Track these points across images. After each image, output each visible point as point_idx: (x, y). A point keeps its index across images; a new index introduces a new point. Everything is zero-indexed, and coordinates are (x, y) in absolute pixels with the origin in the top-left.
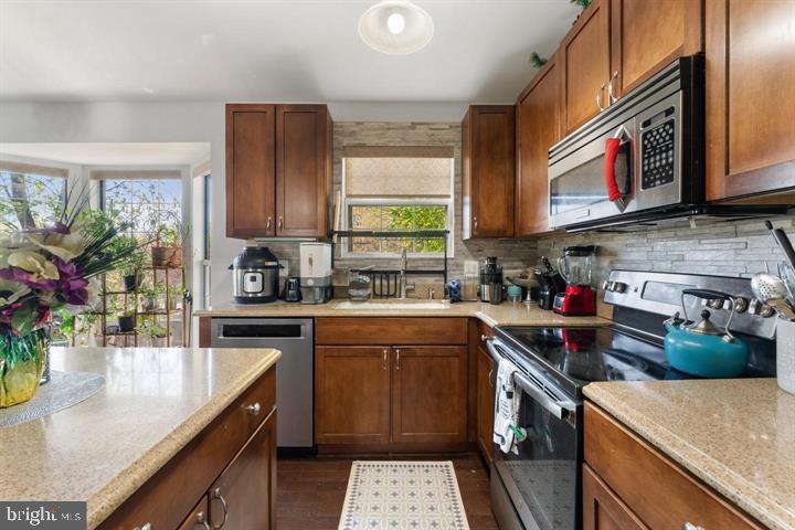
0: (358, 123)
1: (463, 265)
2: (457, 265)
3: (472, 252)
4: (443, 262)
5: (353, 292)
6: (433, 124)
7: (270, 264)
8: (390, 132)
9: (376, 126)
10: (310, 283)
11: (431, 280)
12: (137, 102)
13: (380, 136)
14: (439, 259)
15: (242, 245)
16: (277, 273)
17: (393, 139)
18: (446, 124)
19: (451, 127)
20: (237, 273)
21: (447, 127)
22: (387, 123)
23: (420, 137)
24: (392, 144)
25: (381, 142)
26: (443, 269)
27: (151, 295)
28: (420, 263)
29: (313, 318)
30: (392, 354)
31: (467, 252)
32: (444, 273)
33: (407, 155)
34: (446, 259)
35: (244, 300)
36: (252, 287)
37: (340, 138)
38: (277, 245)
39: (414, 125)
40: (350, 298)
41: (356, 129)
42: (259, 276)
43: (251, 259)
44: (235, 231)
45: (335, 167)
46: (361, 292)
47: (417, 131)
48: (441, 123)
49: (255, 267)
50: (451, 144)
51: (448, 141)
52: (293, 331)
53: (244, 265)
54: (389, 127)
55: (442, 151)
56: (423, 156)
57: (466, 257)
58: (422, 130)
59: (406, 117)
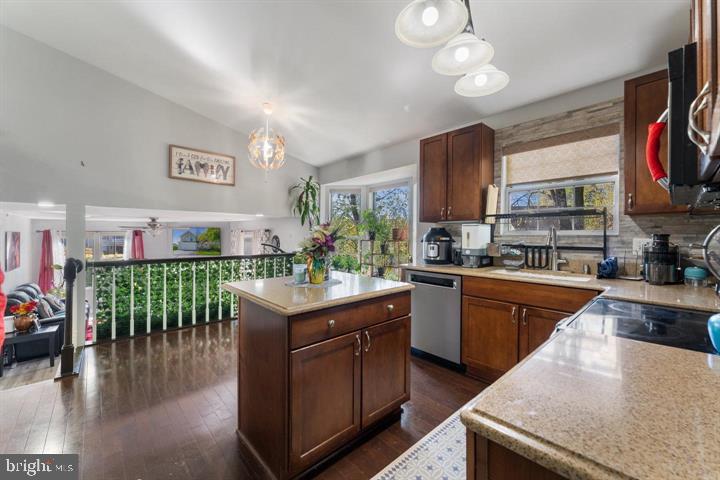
0: (515, 126)
1: (631, 243)
2: (623, 242)
3: (643, 229)
4: (602, 239)
5: (507, 262)
6: (592, 107)
7: (444, 239)
8: (545, 126)
9: (531, 124)
10: (468, 252)
11: (589, 257)
12: (384, 148)
13: (534, 132)
14: (599, 236)
15: (430, 226)
16: (450, 246)
17: (549, 131)
18: (610, 102)
19: (615, 104)
20: (425, 244)
21: (611, 104)
22: (542, 119)
23: (578, 122)
24: (547, 136)
25: (536, 136)
26: (602, 246)
27: (392, 256)
28: (576, 240)
29: (461, 276)
30: (519, 311)
31: (638, 229)
32: (604, 250)
33: (563, 142)
34: (605, 236)
35: (429, 262)
36: (433, 254)
37: (500, 141)
38: (455, 226)
39: (570, 114)
40: (503, 266)
41: (513, 131)
42: (436, 247)
43: (434, 236)
44: (425, 218)
45: (496, 164)
46: (514, 263)
47: (574, 118)
48: (601, 104)
49: (436, 241)
50: (616, 121)
51: (612, 119)
52: (449, 283)
53: (428, 240)
54: (544, 121)
55: (606, 130)
56: (581, 139)
57: (636, 234)
58: (579, 116)
59: (561, 109)
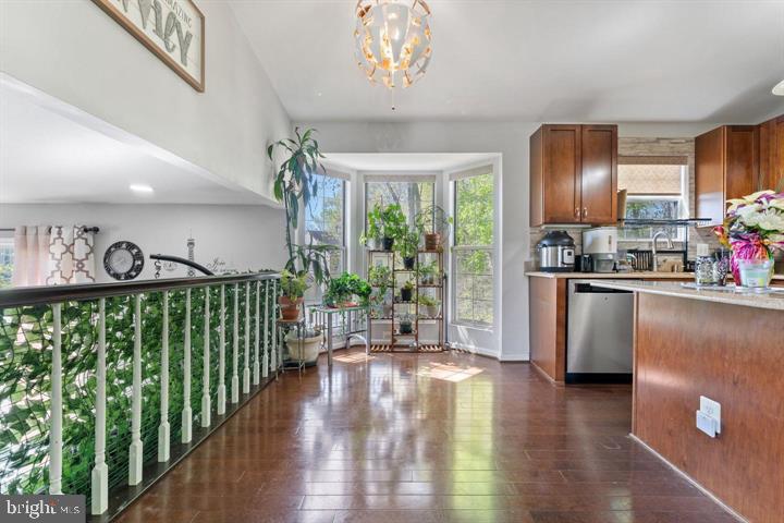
1: (697, 247)
2: (692, 247)
4: (685, 244)
6: (673, 139)
8: (640, 145)
9: (629, 140)
13: (632, 148)
14: (683, 242)
17: (643, 150)
18: (684, 138)
21: (684, 141)
22: (638, 138)
23: (663, 148)
24: (641, 155)
25: (632, 153)
26: (685, 250)
32: (685, 252)
34: (687, 242)
36: (568, 260)
39: (658, 140)
47: (660, 144)
48: (679, 139)
50: (687, 155)
51: (685, 152)
54: (639, 141)
55: (677, 160)
56: (664, 163)
57: (699, 240)
58: (663, 143)
59: (652, 134)
